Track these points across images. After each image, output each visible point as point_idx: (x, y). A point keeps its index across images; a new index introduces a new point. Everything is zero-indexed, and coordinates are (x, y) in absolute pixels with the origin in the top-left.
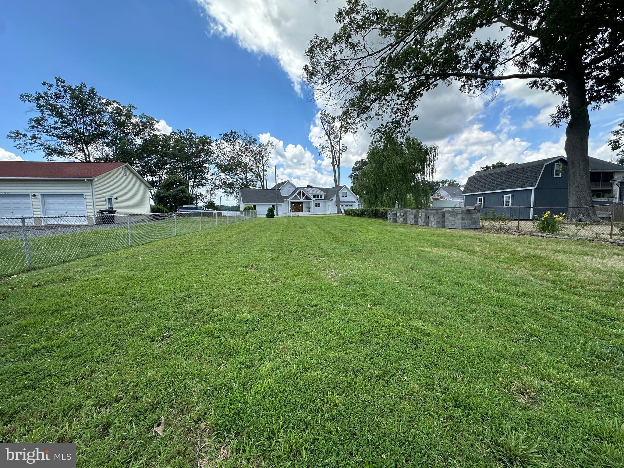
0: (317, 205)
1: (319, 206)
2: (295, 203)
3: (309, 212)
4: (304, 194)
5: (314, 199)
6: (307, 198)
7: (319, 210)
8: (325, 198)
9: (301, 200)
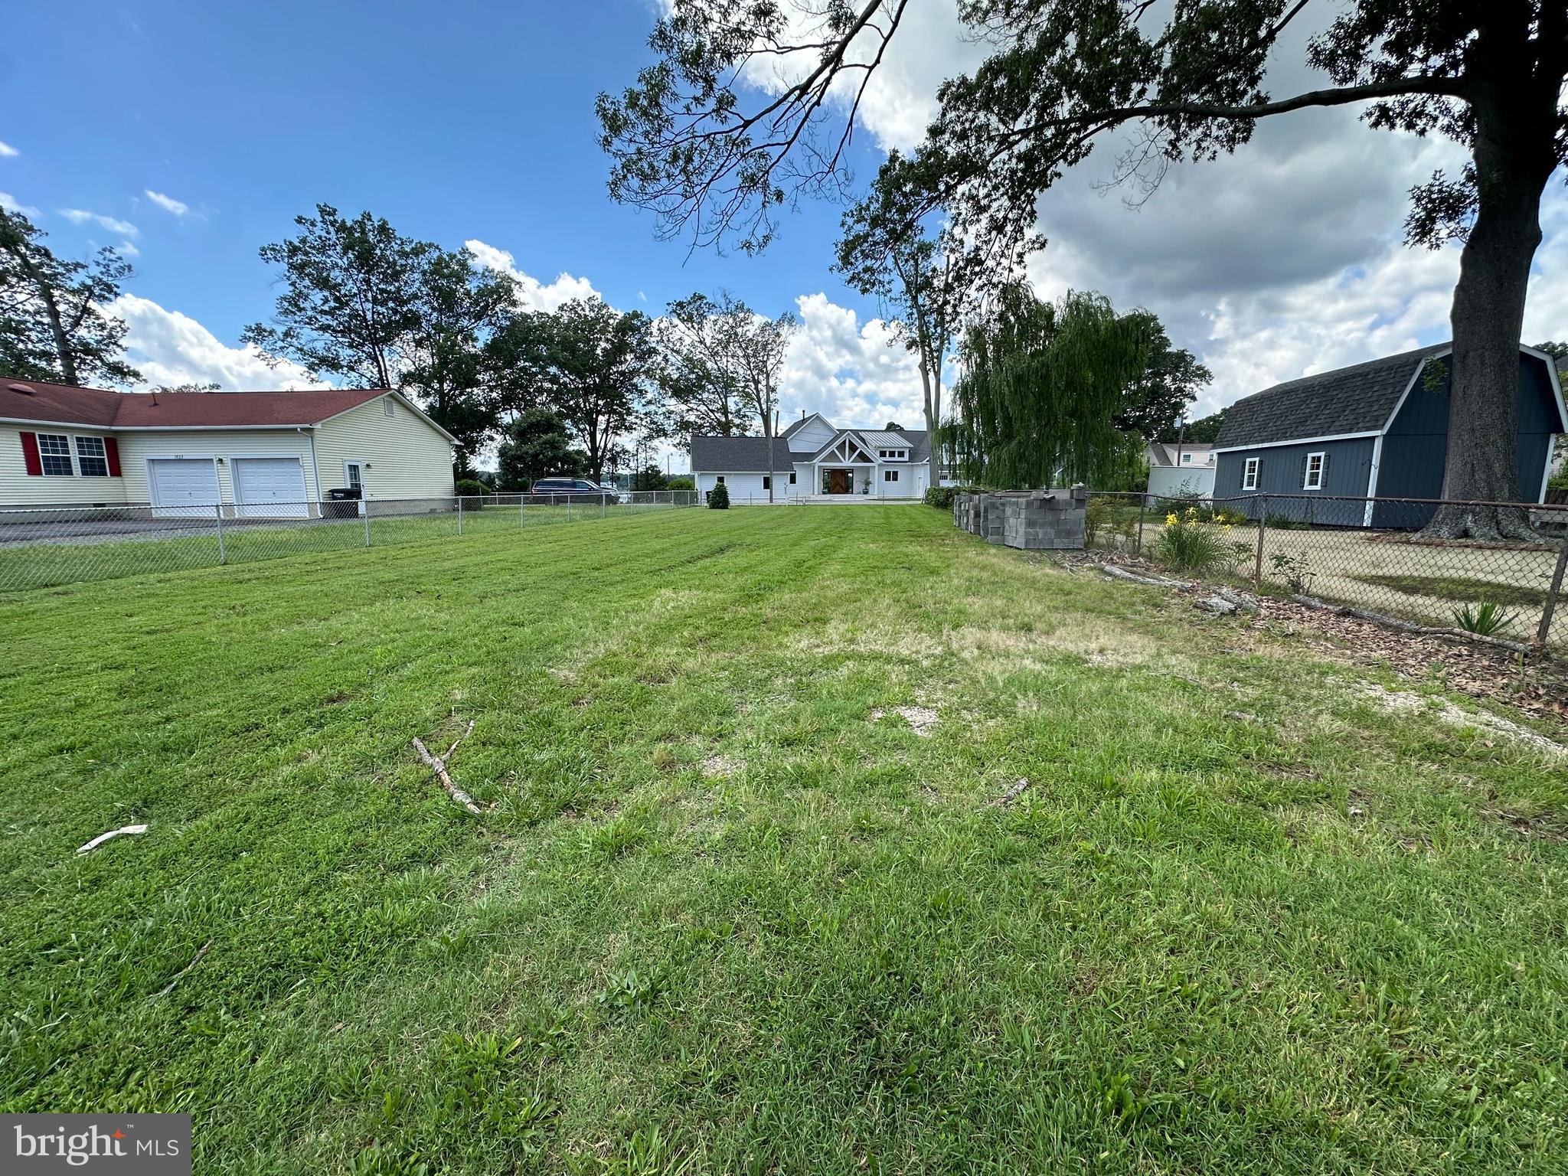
0: (892, 476)
1: (895, 479)
2: (834, 472)
3: (866, 493)
4: (853, 448)
5: (881, 460)
6: (863, 457)
7: (893, 489)
8: (911, 459)
9: (846, 463)
